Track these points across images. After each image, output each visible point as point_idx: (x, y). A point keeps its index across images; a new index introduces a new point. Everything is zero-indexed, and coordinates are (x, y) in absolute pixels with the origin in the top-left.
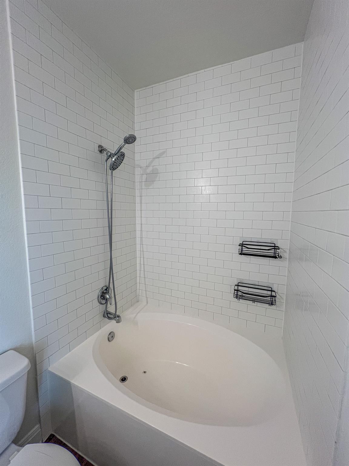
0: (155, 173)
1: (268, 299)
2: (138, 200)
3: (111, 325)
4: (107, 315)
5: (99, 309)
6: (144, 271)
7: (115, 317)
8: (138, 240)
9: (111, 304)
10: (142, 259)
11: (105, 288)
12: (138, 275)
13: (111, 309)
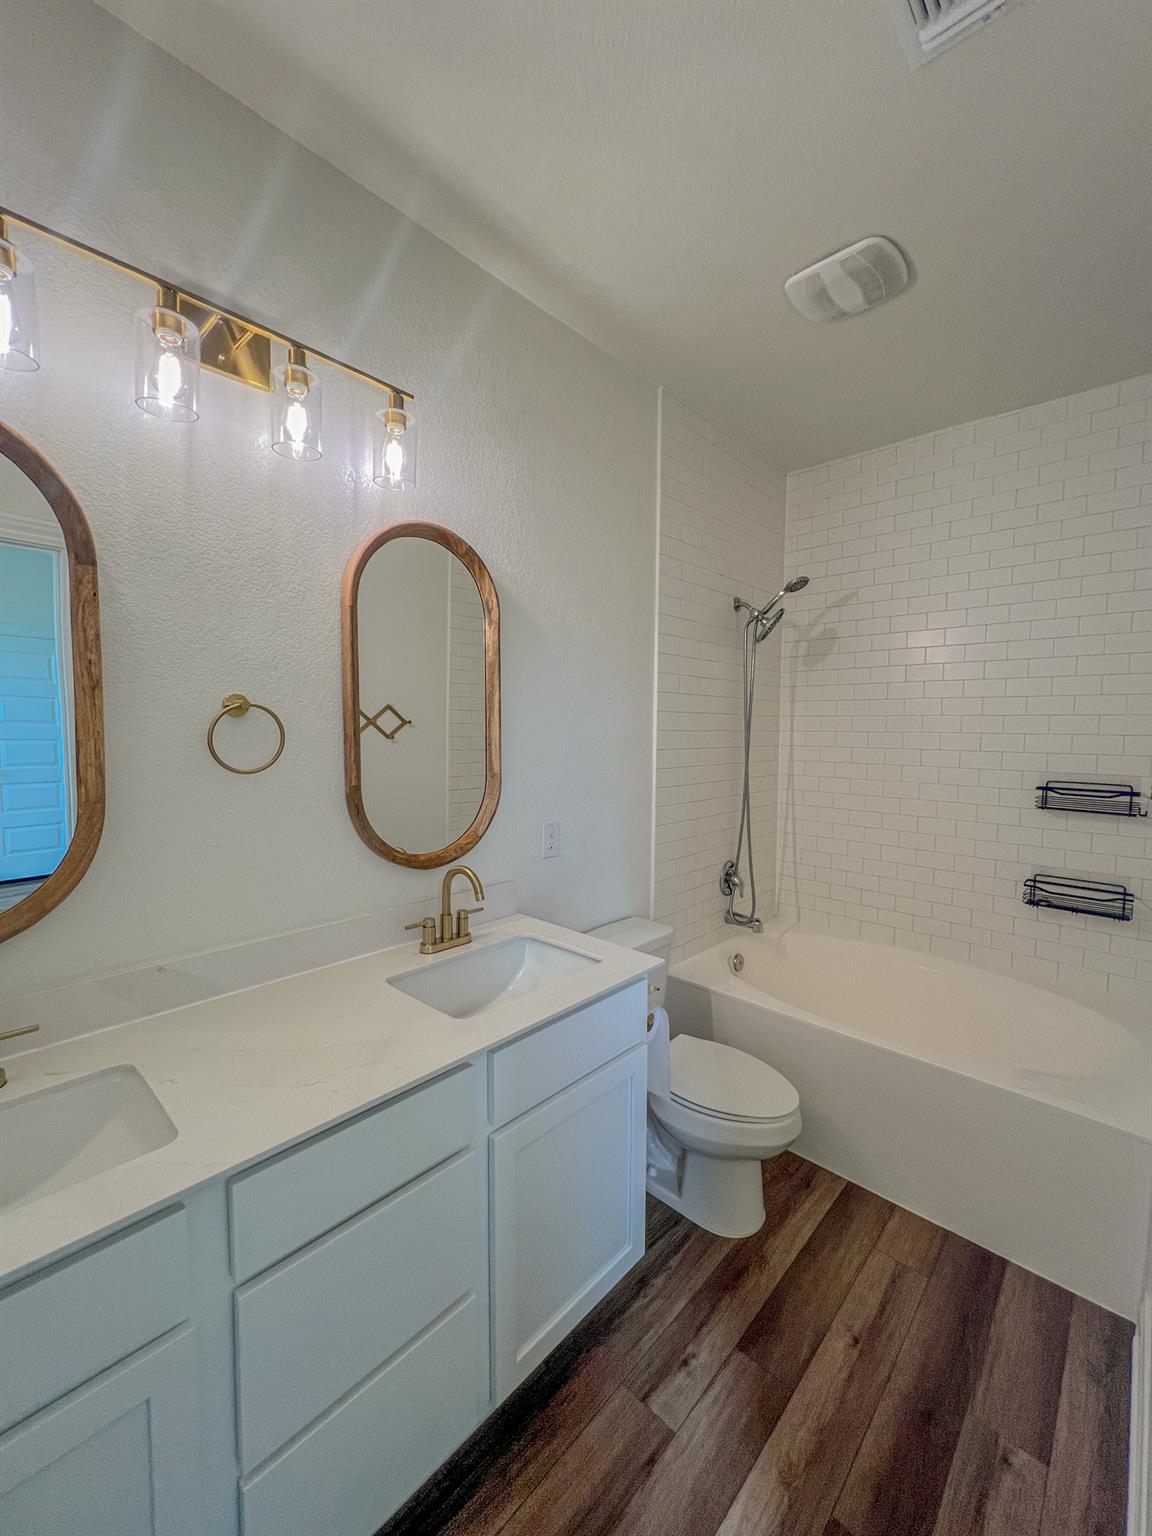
0: (830, 637)
1: (1116, 904)
2: (785, 694)
3: (741, 941)
4: (733, 918)
5: (719, 901)
6: (795, 848)
7: (751, 922)
8: (782, 781)
9: (742, 896)
10: (790, 821)
11: (729, 864)
12: (779, 856)
13: (742, 906)
